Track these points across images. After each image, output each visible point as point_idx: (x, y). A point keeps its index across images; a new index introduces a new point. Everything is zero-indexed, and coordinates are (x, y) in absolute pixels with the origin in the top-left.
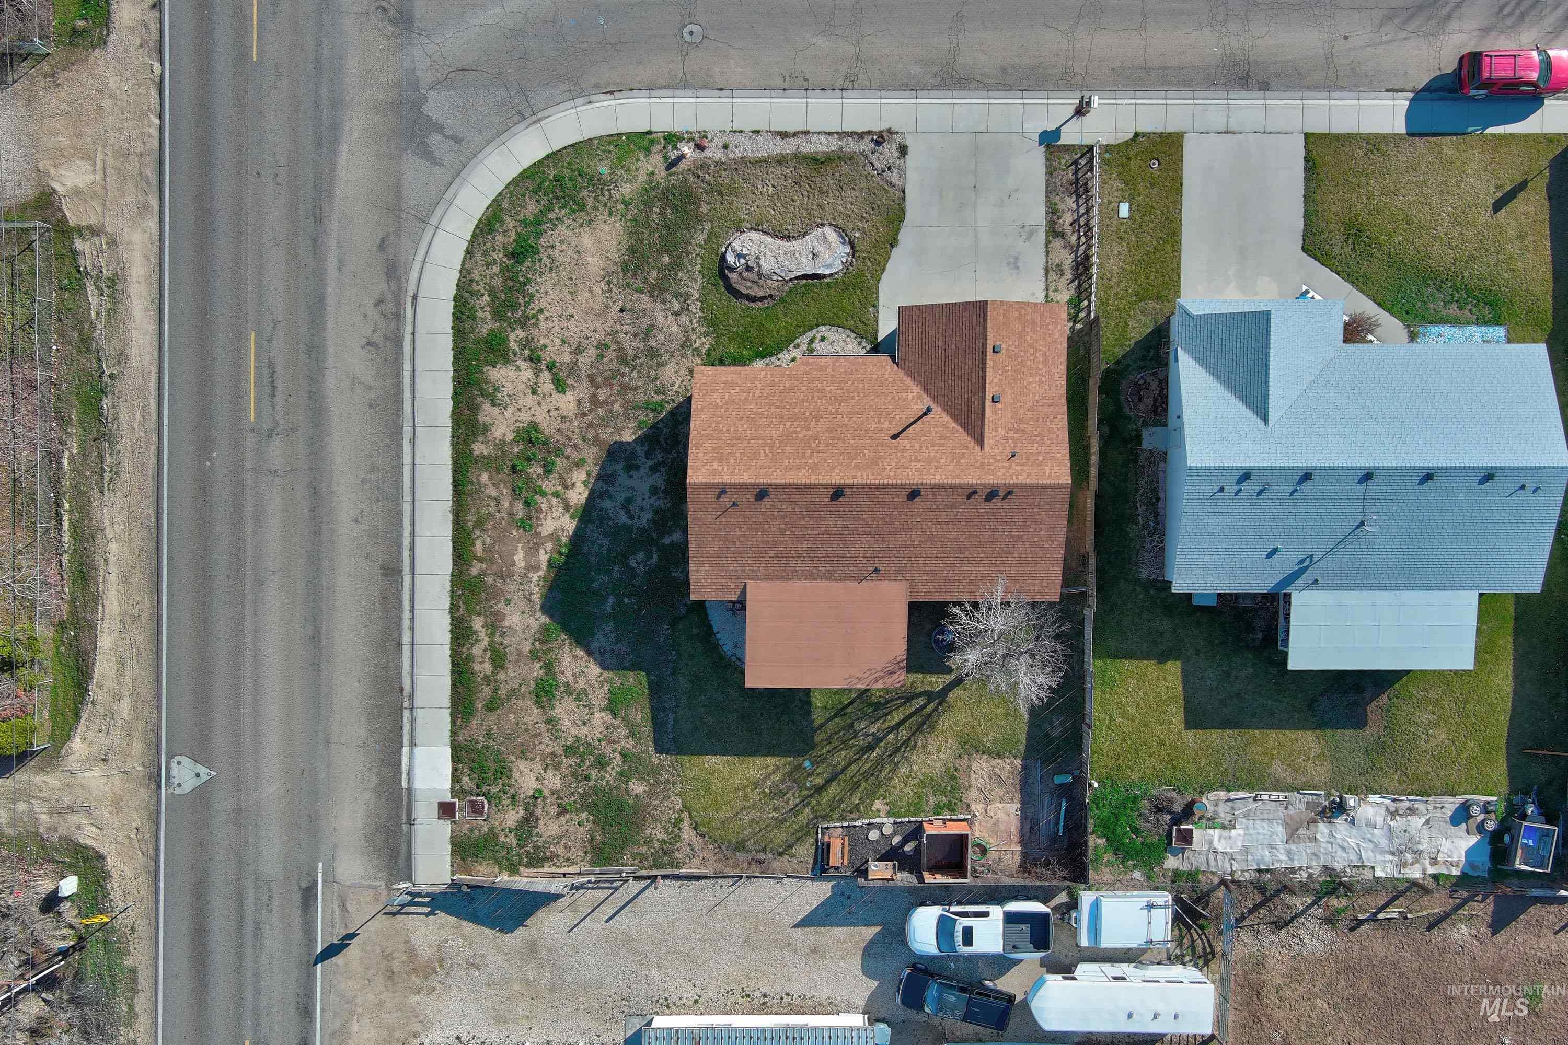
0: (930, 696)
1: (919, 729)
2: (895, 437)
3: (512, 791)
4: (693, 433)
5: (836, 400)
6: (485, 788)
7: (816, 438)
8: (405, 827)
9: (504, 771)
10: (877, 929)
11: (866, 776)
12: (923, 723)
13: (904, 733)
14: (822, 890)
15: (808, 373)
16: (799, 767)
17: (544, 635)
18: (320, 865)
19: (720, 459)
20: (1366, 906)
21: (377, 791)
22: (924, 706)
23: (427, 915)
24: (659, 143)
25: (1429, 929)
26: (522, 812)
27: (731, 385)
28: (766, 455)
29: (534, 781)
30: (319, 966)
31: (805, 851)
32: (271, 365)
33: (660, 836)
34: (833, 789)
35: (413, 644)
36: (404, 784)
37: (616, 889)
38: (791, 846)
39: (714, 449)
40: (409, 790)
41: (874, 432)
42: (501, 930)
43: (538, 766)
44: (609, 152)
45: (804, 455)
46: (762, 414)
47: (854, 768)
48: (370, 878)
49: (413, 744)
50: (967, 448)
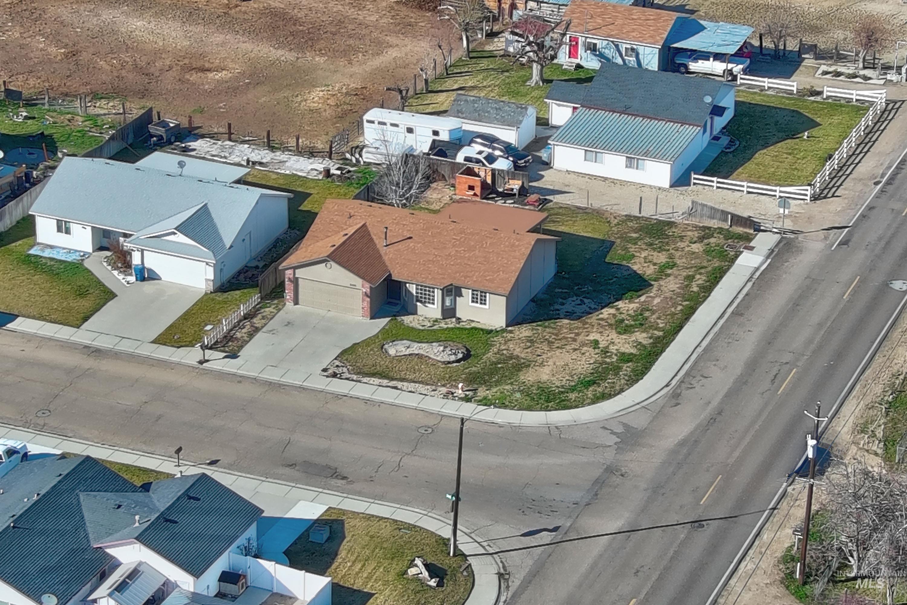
2: (410, 238)
4: (523, 262)
5: (434, 262)
7: (454, 246)
8: (776, 250)
15: (443, 278)
18: (832, 249)
19: (513, 245)
24: (475, 400)
26: (705, 240)
27: (490, 281)
28: (486, 243)
29: (693, 246)
32: (773, 381)
36: (769, 260)
39: (515, 251)
40: (767, 258)
41: (420, 242)
43: (687, 249)
44: (510, 402)
45: (465, 239)
46: (479, 263)
48: (805, 242)
49: (757, 269)
50: (374, 225)
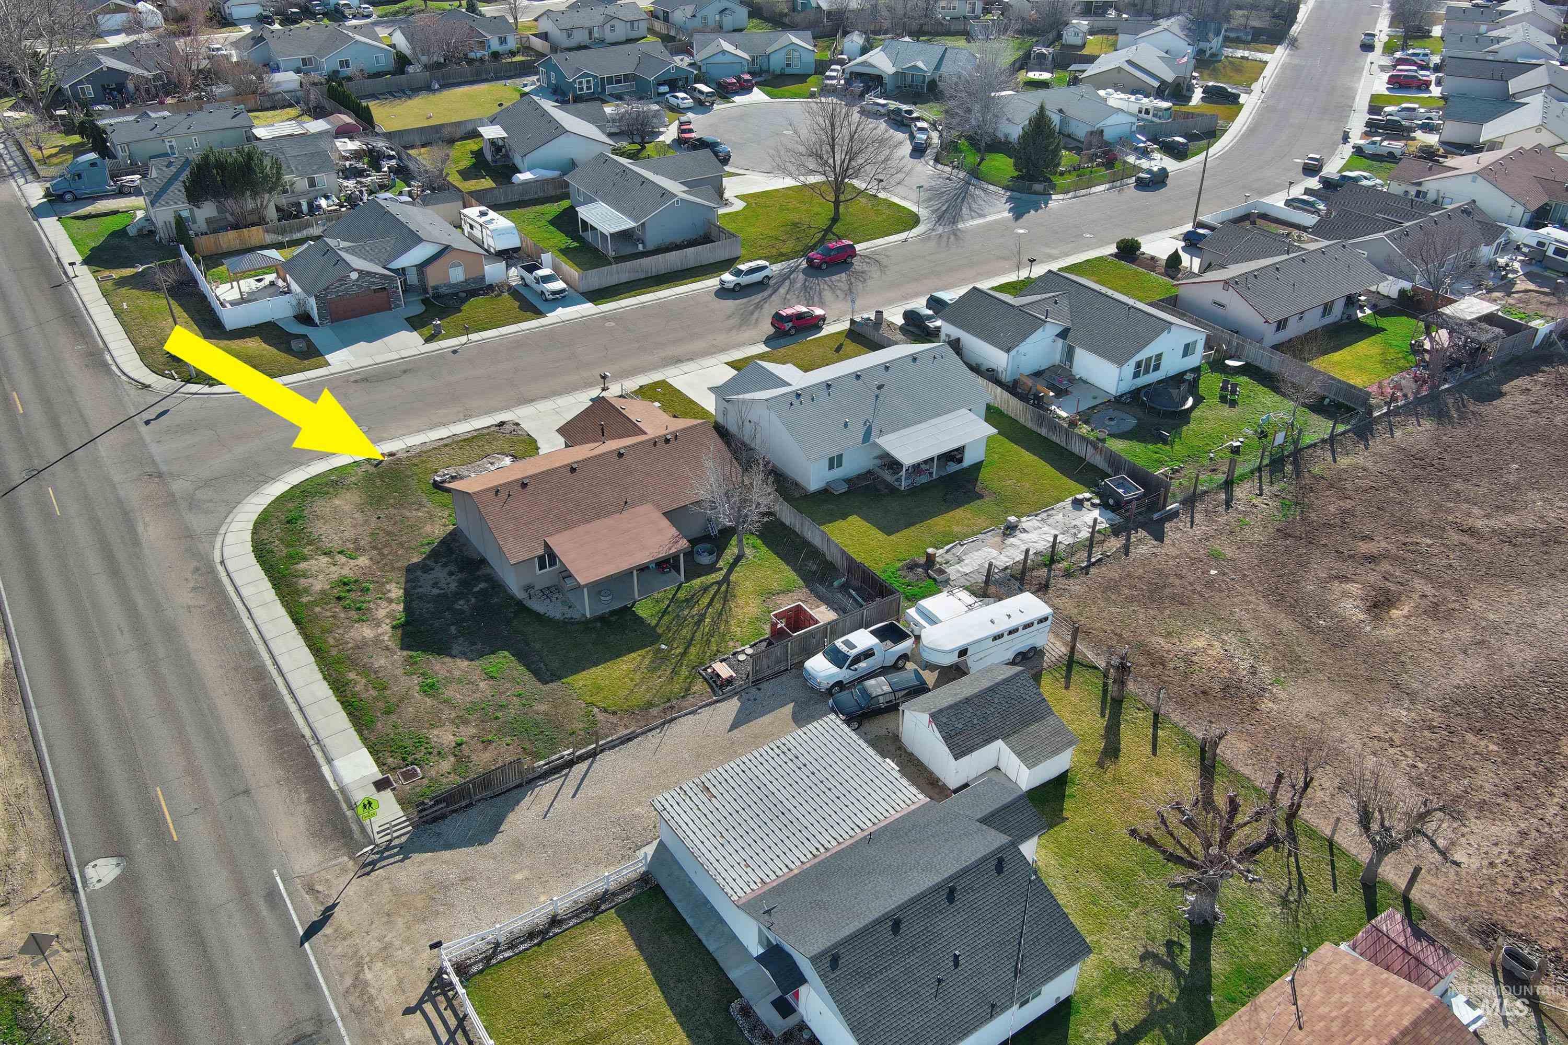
0: (719, 583)
1: (725, 600)
3: (435, 751)
6: (410, 759)
9: (422, 741)
10: (792, 705)
11: (711, 634)
12: (726, 597)
13: (718, 605)
14: (733, 705)
16: (660, 650)
17: (410, 661)
18: (275, 871)
20: (1081, 558)
21: (311, 800)
22: (719, 589)
23: (402, 861)
24: (364, 462)
25: (1127, 554)
26: (452, 759)
29: (451, 737)
30: (306, 945)
31: (699, 686)
33: (581, 726)
34: (693, 650)
35: (301, 709)
36: (334, 787)
37: (567, 775)
38: (688, 689)
40: (342, 790)
42: (480, 844)
43: (451, 728)
44: (333, 473)
47: (699, 634)
48: (331, 859)
